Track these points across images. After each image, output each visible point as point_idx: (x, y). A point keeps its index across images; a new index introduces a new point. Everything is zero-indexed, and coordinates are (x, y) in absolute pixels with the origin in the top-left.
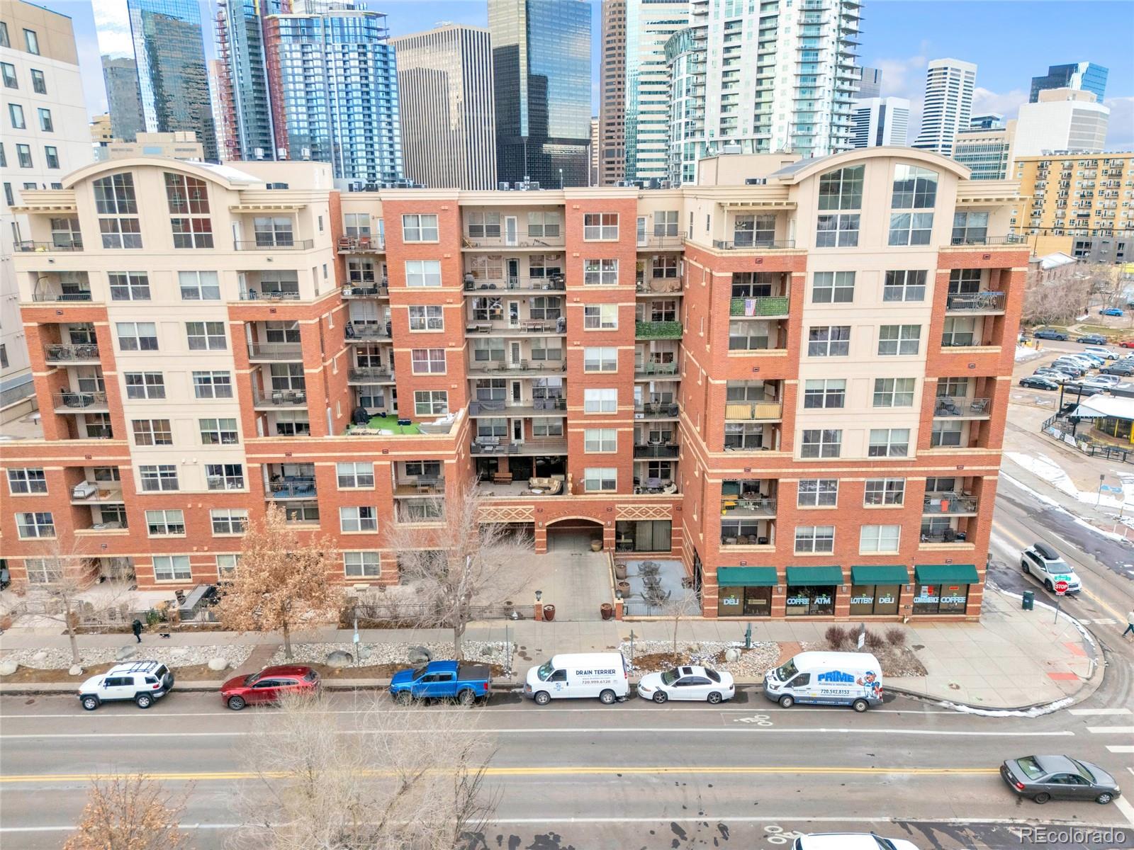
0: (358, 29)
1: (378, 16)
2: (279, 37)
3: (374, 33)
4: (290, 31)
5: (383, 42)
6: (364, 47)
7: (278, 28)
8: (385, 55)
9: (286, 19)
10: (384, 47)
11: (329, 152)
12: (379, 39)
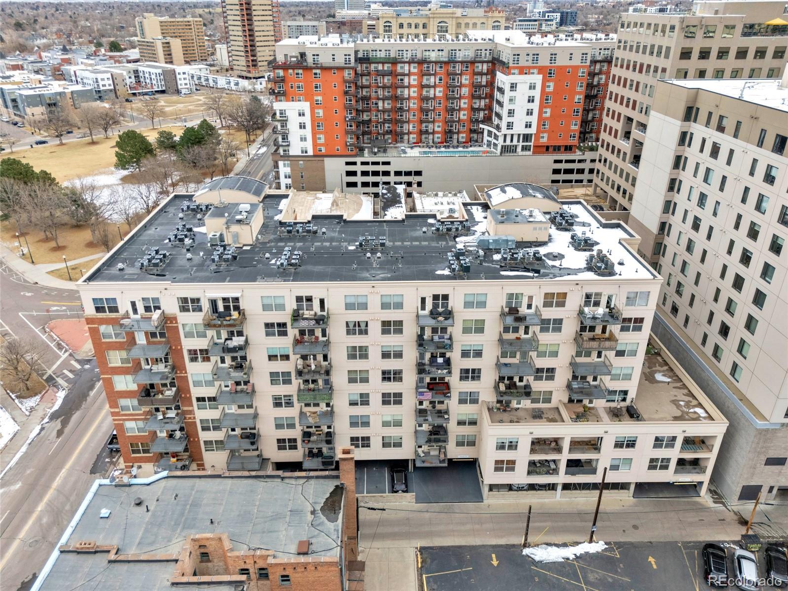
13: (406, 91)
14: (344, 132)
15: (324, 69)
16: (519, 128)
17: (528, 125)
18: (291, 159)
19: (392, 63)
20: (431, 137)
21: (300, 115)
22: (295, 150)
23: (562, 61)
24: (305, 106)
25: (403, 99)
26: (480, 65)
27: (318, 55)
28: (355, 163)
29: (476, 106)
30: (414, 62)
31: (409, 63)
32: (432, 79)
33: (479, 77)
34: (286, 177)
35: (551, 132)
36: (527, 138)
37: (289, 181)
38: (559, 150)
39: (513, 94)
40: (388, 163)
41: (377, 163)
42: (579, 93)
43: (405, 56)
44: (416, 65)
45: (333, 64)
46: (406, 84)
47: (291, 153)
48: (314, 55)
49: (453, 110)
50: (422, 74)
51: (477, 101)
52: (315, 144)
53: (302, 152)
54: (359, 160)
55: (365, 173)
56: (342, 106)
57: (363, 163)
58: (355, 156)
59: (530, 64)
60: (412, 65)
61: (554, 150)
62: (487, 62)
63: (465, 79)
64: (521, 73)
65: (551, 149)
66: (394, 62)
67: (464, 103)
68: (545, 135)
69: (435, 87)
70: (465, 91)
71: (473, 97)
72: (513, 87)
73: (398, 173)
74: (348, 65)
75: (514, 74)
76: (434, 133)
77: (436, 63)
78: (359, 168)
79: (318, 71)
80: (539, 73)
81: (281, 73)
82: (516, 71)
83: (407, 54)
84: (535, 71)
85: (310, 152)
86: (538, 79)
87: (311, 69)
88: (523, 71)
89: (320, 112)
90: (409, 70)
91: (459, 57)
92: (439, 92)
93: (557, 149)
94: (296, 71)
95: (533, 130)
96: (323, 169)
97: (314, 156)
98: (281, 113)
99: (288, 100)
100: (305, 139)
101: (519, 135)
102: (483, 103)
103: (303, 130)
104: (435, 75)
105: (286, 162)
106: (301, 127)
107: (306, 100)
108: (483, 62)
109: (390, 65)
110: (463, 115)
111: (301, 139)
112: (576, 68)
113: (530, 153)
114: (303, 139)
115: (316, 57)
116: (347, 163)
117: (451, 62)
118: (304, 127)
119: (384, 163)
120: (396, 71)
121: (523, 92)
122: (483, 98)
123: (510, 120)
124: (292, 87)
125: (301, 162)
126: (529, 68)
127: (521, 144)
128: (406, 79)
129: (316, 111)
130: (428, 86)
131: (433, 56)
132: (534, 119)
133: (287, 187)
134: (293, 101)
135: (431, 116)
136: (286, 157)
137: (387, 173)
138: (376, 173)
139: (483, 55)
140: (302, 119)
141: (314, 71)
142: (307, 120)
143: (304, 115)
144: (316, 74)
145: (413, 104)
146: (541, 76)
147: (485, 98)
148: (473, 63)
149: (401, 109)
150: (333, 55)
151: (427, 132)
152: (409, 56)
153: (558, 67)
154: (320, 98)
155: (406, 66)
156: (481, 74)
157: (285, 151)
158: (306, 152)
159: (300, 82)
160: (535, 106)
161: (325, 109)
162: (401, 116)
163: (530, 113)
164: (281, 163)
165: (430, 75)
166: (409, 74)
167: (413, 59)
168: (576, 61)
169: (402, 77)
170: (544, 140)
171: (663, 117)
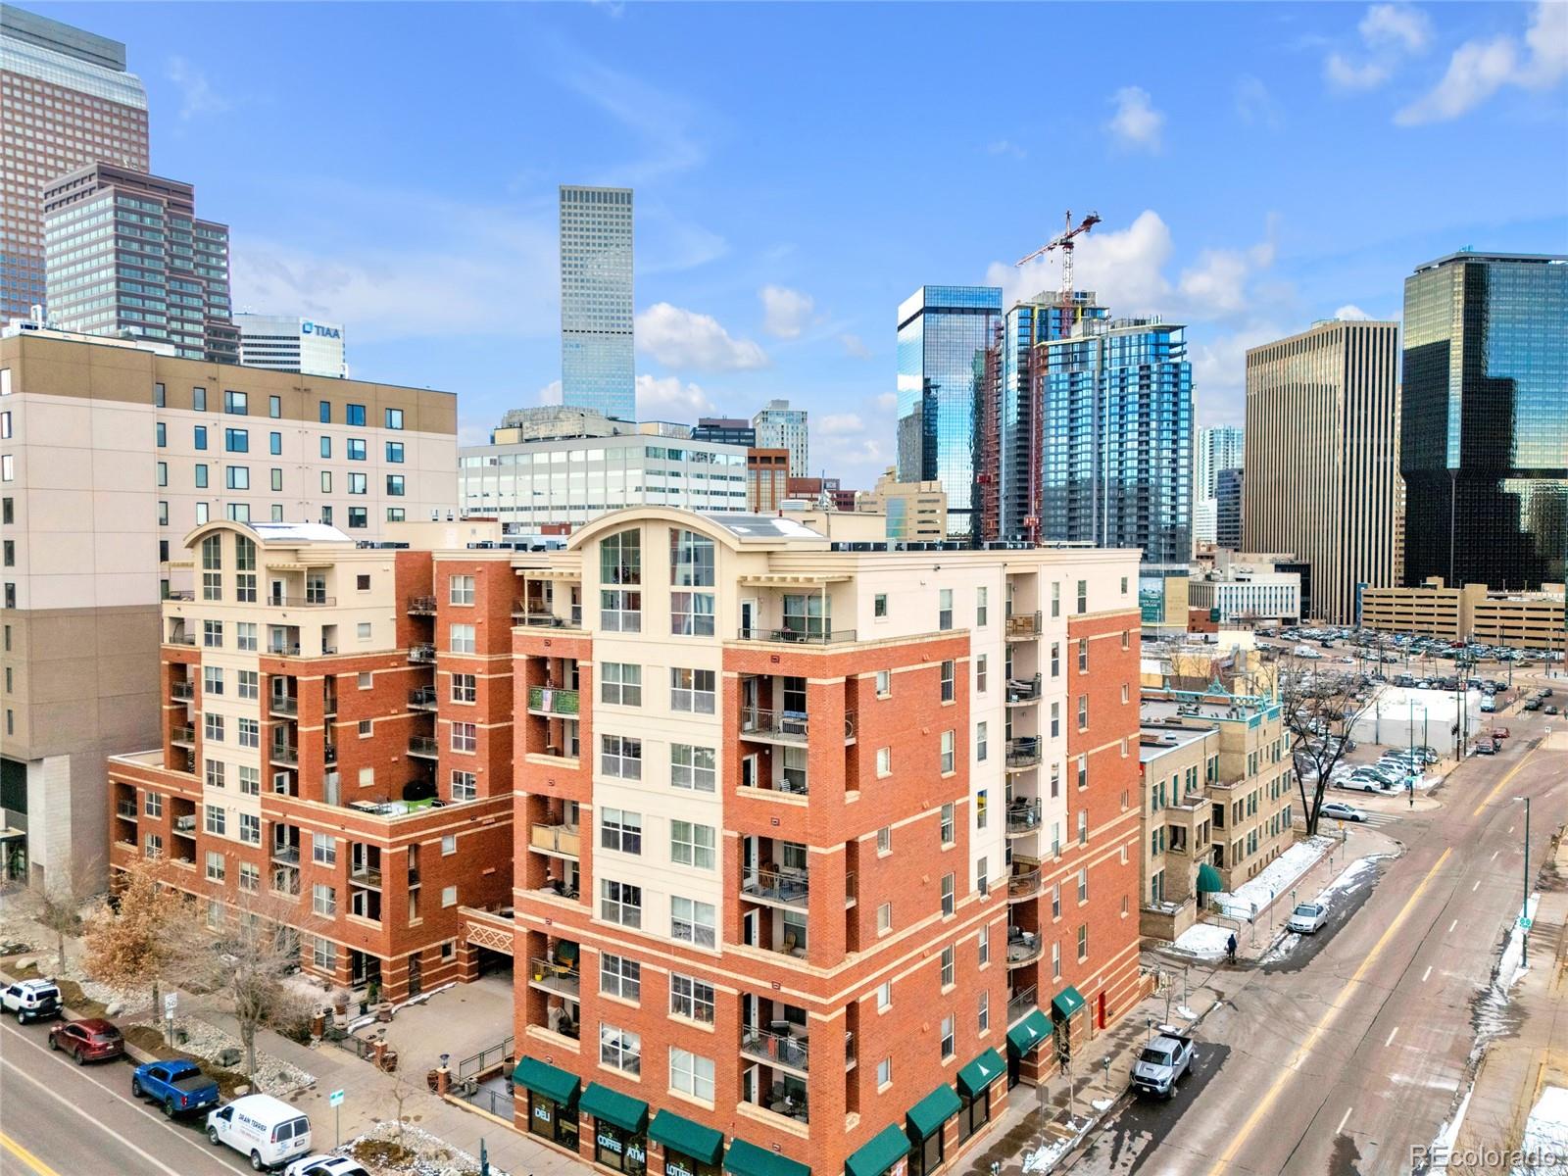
0: (1143, 348)
1: (1173, 329)
2: (1046, 367)
3: (1162, 350)
4: (1060, 359)
5: (1177, 360)
6: (1149, 367)
7: (1046, 357)
8: (1176, 375)
9: (1056, 346)
10: (1176, 365)
11: (1090, 498)
12: (1172, 356)
171: (85, 401)
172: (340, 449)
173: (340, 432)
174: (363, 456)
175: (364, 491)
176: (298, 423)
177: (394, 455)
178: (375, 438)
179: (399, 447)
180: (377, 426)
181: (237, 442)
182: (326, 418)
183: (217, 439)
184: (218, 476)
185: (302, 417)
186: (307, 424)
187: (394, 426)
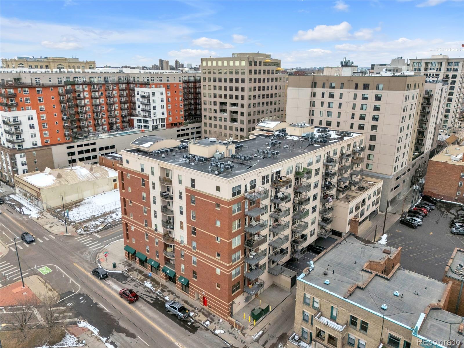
13: (83, 102)
14: (62, 127)
15: (44, 87)
16: (159, 116)
17: (163, 114)
18: (26, 151)
19: (72, 85)
20: (101, 128)
21: (29, 119)
22: (27, 145)
23: (172, 81)
24: (33, 113)
25: (82, 106)
26: (121, 85)
27: (39, 78)
28: (73, 147)
29: (123, 107)
30: (85, 84)
31: (82, 84)
32: (97, 94)
33: (122, 92)
34: (23, 165)
35: (173, 116)
36: (163, 120)
37: (26, 167)
38: (177, 125)
39: (154, 98)
40: (94, 144)
41: (88, 145)
42: (181, 96)
43: (79, 80)
44: (87, 86)
45: (51, 84)
46: (82, 97)
47: (24, 147)
48: (36, 78)
49: (111, 111)
50: (91, 91)
51: (123, 105)
52: (42, 138)
53: (33, 145)
54: (75, 144)
55: (80, 152)
56: (60, 111)
57: (78, 146)
58: (72, 142)
59: (159, 82)
60: (84, 86)
61: (175, 125)
62: (125, 83)
63: (115, 93)
64: (156, 87)
65: (173, 125)
66: (73, 84)
67: (116, 106)
68: (171, 118)
69: (99, 98)
70: (116, 99)
71: (121, 102)
72: (153, 94)
73: (101, 149)
74: (60, 85)
75: (153, 87)
76: (103, 125)
77: (98, 84)
78: (76, 150)
79: (40, 89)
80: (163, 87)
81: (12, 91)
82: (154, 86)
83: (80, 79)
84: (162, 86)
85: (40, 144)
86: (163, 90)
87: (35, 87)
88: (157, 86)
89: (44, 116)
90: (83, 89)
91: (110, 81)
92: (102, 101)
93: (176, 124)
94: (23, 89)
95: (165, 116)
96: (51, 154)
97: (43, 146)
98: (14, 119)
99: (19, 110)
100: (35, 136)
101: (159, 119)
102: (126, 106)
103: (32, 130)
104: (98, 91)
105: (22, 154)
106: (31, 128)
107: (33, 109)
108: (122, 83)
109: (70, 86)
110: (117, 113)
111: (32, 136)
112: (178, 84)
113: (165, 128)
114: (34, 136)
115: (37, 80)
116: (68, 148)
117: (106, 83)
118: (34, 128)
119: (92, 144)
120: (75, 89)
121: (158, 97)
122: (126, 103)
123: (155, 111)
124: (21, 101)
125: (34, 152)
126: (159, 84)
127: (161, 124)
128: (82, 95)
129: (41, 115)
130: (96, 98)
131: (96, 80)
132: (165, 110)
133: (24, 172)
134: (23, 110)
135: (99, 115)
136: (21, 150)
137: (94, 150)
138: (87, 151)
139: (122, 80)
140: (31, 122)
141: (37, 89)
142: (35, 122)
143: (32, 119)
144: (38, 91)
145: (88, 109)
146: (164, 88)
147: (127, 103)
148: (118, 84)
149: (81, 112)
150: (50, 78)
151: (98, 125)
152: (82, 80)
153: (171, 84)
154: (43, 107)
155: (81, 87)
156: (123, 90)
157: (19, 146)
158: (36, 145)
159: (28, 96)
160: (164, 103)
161: (47, 113)
162: (82, 117)
163: (163, 107)
164: (18, 156)
165: (96, 91)
166: (83, 91)
167: (85, 82)
168: (177, 81)
169: (79, 93)
170: (171, 121)
171: (298, 88)
172: (359, 97)
173: (360, 92)
174: (366, 99)
175: (366, 110)
176: (348, 90)
177: (378, 98)
178: (371, 94)
179: (380, 96)
180: (373, 89)
181: (331, 96)
182: (356, 88)
183: (327, 95)
184: (326, 105)
185: (349, 88)
186: (351, 90)
187: (380, 89)
